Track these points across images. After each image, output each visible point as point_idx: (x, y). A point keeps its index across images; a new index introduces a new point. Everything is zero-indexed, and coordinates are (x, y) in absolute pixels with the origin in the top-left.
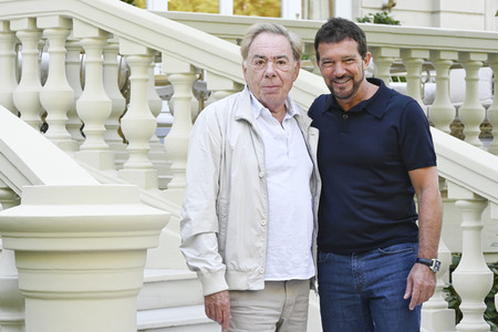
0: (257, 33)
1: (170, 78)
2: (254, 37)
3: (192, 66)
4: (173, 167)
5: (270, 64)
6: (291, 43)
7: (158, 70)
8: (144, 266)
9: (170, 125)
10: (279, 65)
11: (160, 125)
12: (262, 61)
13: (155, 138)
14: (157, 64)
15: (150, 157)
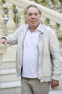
0: (29, 7)
1: (8, 8)
2: (28, 8)
3: (14, 5)
4: (8, 32)
5: (33, 15)
6: (38, 10)
7: (4, 5)
8: (2, 58)
9: (8, 20)
10: (36, 16)
11: (5, 20)
12: (31, 14)
13: (3, 24)
14: (4, 4)
15: (2, 29)
